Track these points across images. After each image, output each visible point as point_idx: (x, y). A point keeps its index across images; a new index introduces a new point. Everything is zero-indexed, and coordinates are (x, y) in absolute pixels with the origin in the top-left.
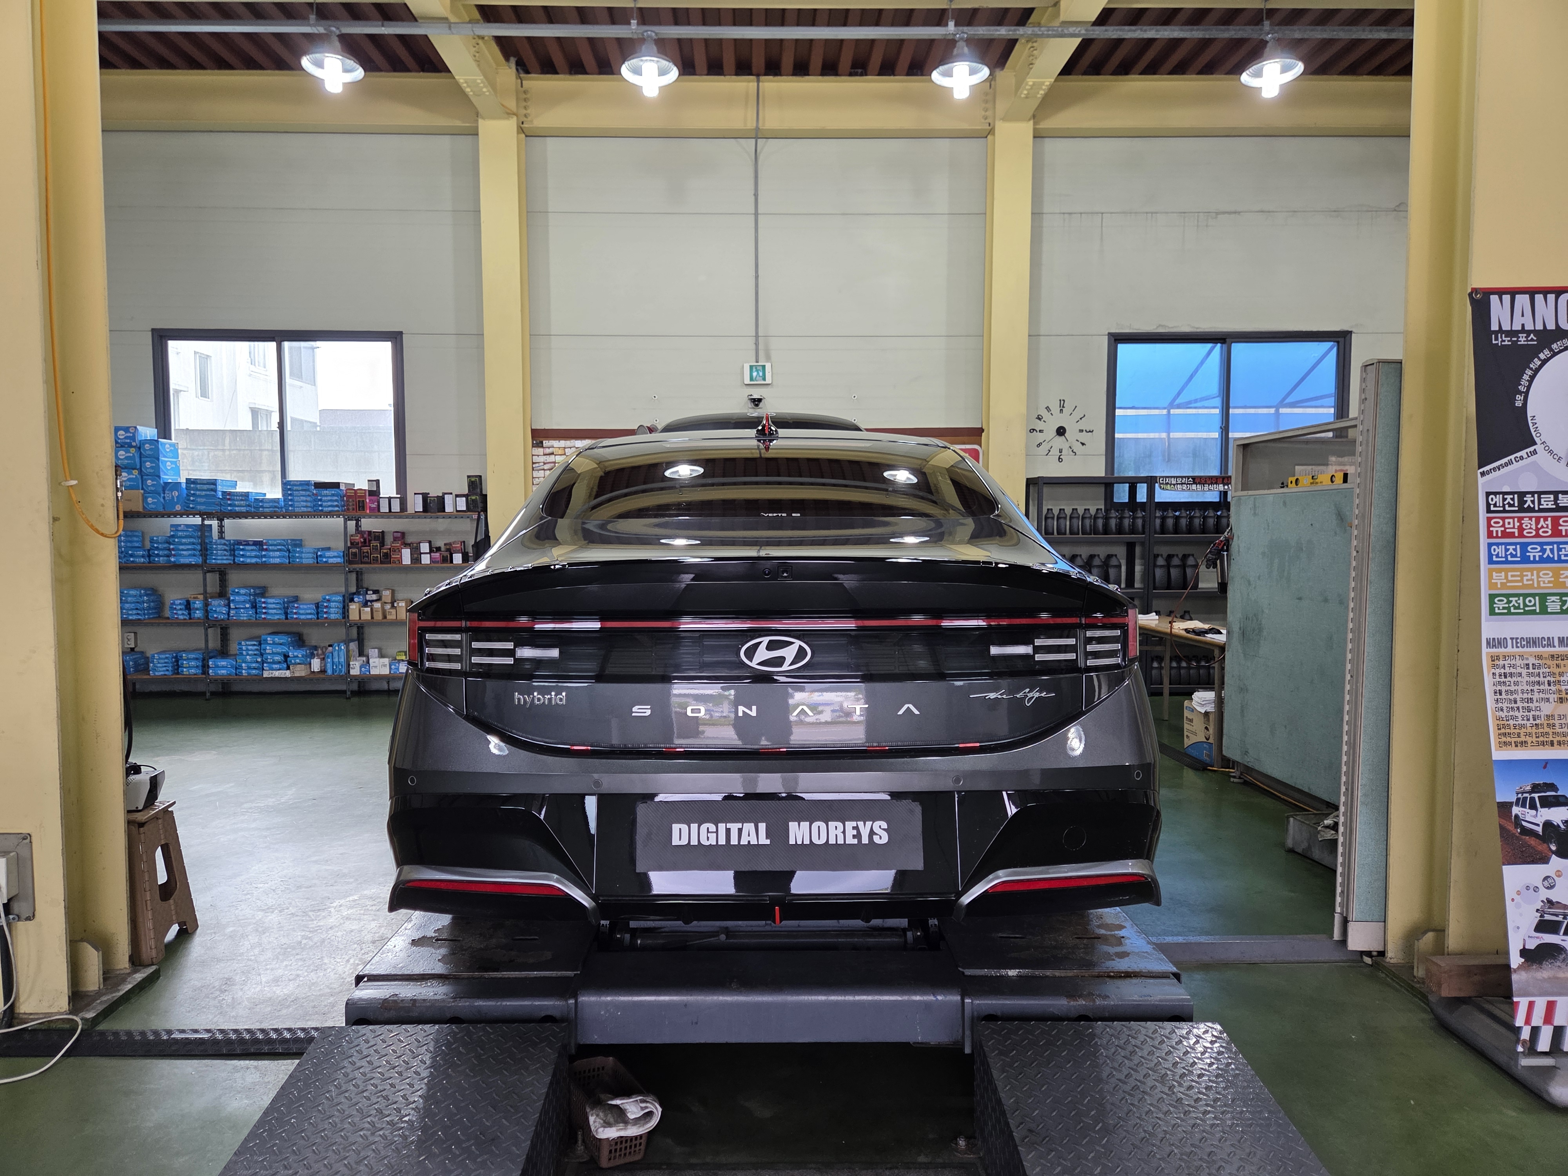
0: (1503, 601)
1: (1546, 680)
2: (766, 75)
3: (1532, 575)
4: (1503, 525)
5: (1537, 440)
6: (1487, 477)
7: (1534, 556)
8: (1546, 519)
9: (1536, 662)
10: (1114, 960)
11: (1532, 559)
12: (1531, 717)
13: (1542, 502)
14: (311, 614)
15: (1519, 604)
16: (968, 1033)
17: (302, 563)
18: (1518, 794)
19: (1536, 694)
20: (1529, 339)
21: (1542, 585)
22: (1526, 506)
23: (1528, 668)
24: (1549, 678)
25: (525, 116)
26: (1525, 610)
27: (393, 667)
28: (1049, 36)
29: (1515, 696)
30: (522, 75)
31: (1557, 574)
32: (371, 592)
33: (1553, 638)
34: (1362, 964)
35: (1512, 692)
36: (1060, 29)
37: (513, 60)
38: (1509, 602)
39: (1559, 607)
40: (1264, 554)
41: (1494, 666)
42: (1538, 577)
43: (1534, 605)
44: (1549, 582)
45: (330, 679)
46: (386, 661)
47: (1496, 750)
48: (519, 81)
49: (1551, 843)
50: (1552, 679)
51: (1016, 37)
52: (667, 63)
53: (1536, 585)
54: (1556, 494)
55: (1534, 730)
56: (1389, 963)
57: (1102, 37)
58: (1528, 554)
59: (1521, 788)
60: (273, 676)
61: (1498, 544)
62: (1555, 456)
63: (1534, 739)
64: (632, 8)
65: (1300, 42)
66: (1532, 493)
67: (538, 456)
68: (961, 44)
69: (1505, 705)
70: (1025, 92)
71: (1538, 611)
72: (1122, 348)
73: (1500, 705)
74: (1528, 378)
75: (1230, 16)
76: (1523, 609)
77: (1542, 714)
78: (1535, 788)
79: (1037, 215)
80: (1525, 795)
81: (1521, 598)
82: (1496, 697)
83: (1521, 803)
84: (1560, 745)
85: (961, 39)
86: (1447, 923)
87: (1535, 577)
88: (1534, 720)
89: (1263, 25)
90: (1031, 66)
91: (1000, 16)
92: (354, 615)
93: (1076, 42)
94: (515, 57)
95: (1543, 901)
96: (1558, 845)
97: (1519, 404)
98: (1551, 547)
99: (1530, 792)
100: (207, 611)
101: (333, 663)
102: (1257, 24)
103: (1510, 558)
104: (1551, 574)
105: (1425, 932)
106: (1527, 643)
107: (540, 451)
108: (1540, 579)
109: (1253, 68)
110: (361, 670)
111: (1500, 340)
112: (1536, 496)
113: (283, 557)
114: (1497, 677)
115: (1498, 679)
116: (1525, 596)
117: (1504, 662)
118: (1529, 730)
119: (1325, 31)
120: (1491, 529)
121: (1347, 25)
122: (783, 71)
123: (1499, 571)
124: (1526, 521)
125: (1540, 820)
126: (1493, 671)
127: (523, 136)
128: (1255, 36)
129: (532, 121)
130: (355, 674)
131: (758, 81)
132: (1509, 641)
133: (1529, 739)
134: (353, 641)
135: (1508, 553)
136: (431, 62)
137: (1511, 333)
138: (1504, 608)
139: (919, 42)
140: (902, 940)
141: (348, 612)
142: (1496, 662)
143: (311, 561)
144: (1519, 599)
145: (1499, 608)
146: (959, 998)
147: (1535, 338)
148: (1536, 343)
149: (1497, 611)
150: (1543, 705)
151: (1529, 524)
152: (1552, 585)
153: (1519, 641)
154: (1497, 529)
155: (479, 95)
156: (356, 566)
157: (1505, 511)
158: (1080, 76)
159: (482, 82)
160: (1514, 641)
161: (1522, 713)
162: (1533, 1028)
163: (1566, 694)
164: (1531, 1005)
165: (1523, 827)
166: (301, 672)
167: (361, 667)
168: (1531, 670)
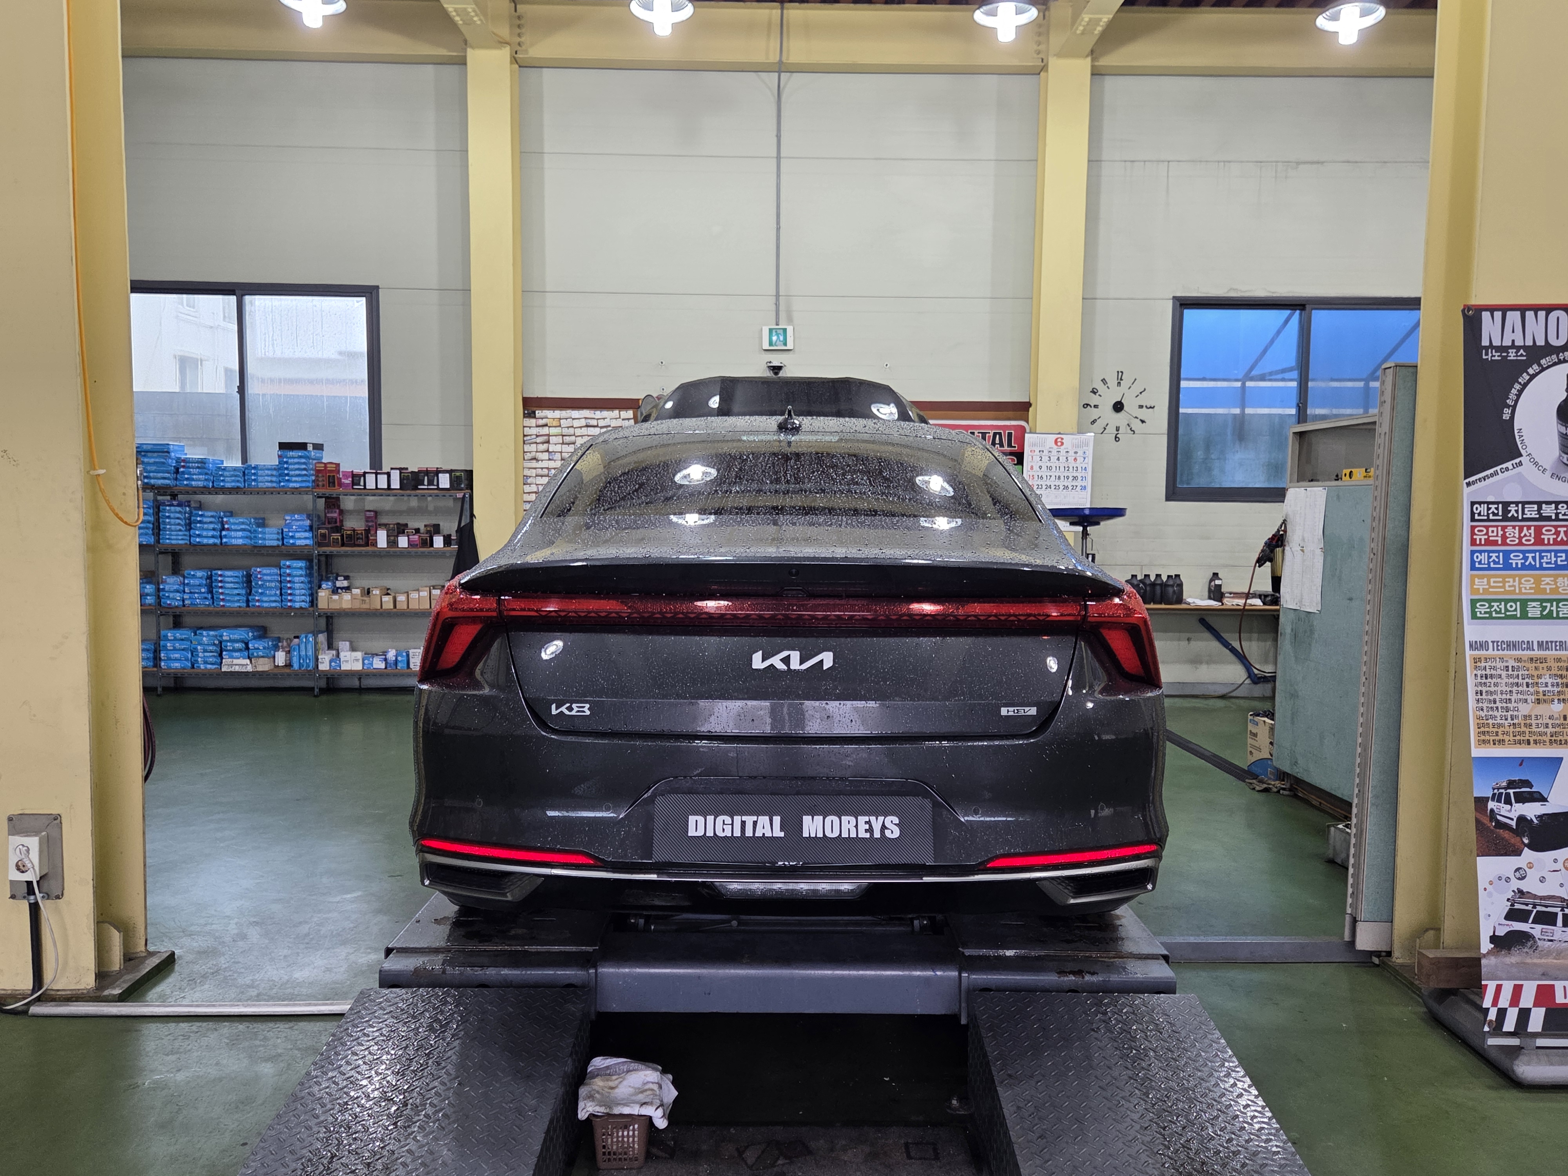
0: (1485, 605)
1: (1525, 681)
2: (790, 1)
3: (1514, 581)
4: (1487, 534)
5: (1523, 452)
6: (1472, 488)
7: (1517, 564)
8: (1529, 528)
9: (1516, 664)
11: (1514, 566)
12: (1509, 717)
13: (1526, 512)
14: (275, 601)
15: (1501, 609)
16: (963, 1005)
18: (1494, 789)
19: (1515, 694)
20: (1519, 354)
21: (1523, 591)
22: (1510, 515)
23: (1507, 670)
24: (1527, 680)
25: (519, 45)
26: (1506, 615)
27: (366, 662)
29: (1495, 696)
31: (1538, 581)
32: (342, 578)
33: (1532, 642)
34: (1369, 962)
35: (1491, 693)
38: (1491, 607)
39: (1539, 613)
41: (1476, 667)
42: (1520, 583)
43: (1516, 610)
44: (1531, 588)
45: (296, 674)
46: (359, 655)
48: (513, 5)
49: (1524, 837)
50: (1530, 681)
53: (1517, 591)
54: (1539, 504)
55: (1512, 729)
56: (1395, 962)
58: (1510, 561)
59: (1497, 784)
60: (233, 670)
61: (1480, 552)
62: (1540, 468)
63: (1512, 738)
66: (1517, 503)
67: (530, 427)
69: (1485, 705)
70: (1080, 28)
71: (1518, 616)
72: (1189, 315)
73: (1480, 705)
74: (1514, 392)
76: (1505, 613)
77: (1520, 714)
78: (1511, 784)
79: (1094, 162)
80: (1501, 791)
82: (1477, 697)
83: (1497, 798)
84: (1536, 744)
86: (1443, 922)
87: (1517, 584)
88: (1512, 719)
95: (1513, 891)
96: (1530, 839)
97: (1506, 417)
98: (1534, 555)
99: (1506, 788)
100: (159, 598)
101: (300, 655)
103: (1492, 565)
104: (1532, 581)
105: (1426, 931)
106: (1507, 646)
107: (532, 422)
108: (1521, 586)
109: (1328, 11)
110: (330, 665)
112: (1520, 505)
114: (1479, 678)
115: (1479, 680)
116: (1507, 601)
117: (1486, 664)
118: (1507, 729)
120: (1475, 537)
123: (1481, 577)
124: (1509, 530)
125: (1514, 815)
126: (1475, 672)
127: (517, 67)
129: (527, 51)
130: (324, 669)
131: (782, 9)
132: (1491, 645)
133: (1506, 738)
134: (322, 632)
135: (1491, 560)
138: (1485, 613)
140: (909, 929)
141: (317, 600)
144: (1501, 604)
145: (1481, 613)
146: (957, 973)
147: (1524, 354)
148: (1525, 358)
150: (1521, 706)
151: (1512, 533)
152: (1533, 591)
153: (1499, 644)
154: (1480, 537)
155: (468, 24)
156: (326, 548)
157: (1488, 520)
158: (1145, 8)
159: (474, 12)
160: (1495, 644)
161: (1500, 713)
162: (1499, 1009)
163: (1544, 695)
164: (1499, 988)
165: (1498, 821)
166: (264, 666)
167: (331, 662)
168: (1510, 672)
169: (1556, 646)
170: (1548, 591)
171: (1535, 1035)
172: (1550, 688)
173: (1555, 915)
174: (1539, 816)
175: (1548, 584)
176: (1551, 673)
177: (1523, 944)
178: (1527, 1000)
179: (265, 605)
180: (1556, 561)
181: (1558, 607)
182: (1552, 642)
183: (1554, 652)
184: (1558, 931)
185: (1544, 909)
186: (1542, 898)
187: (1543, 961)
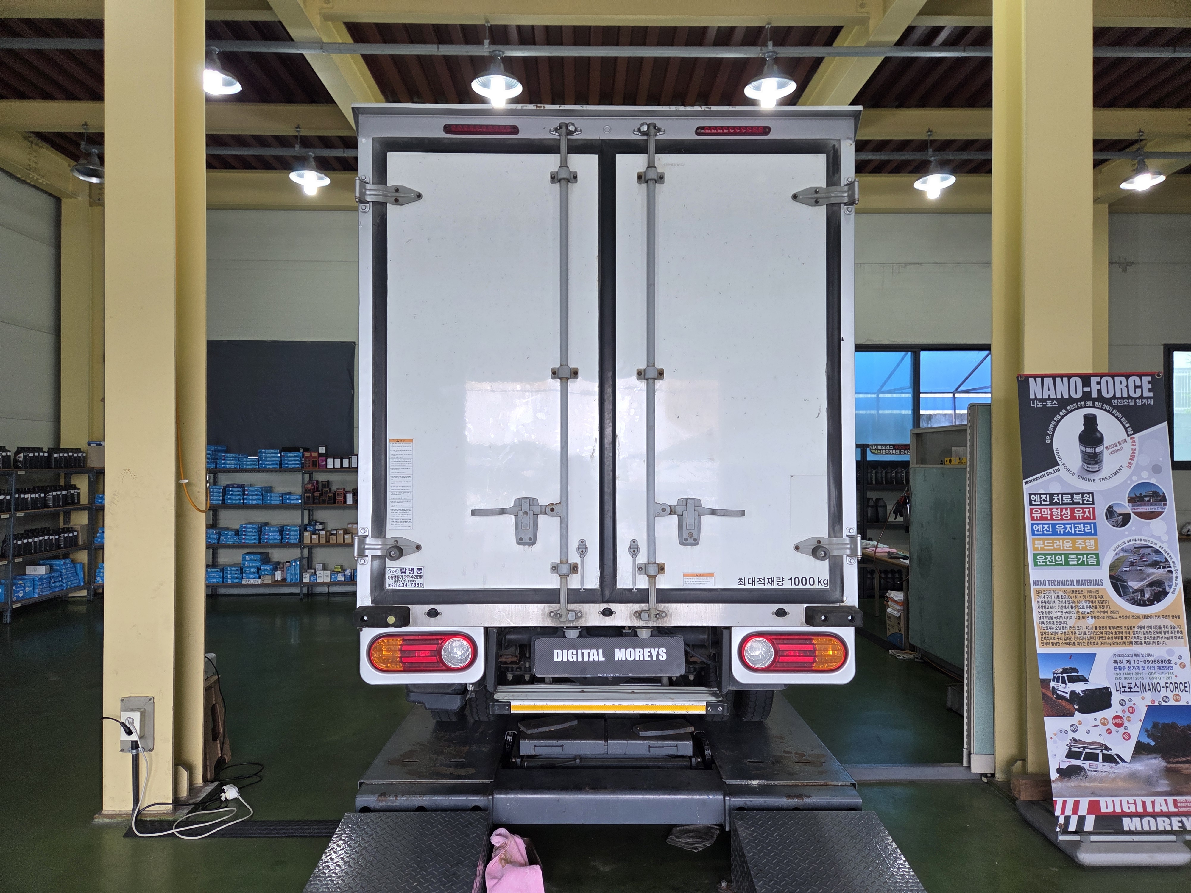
3: (1059, 542)
4: (1041, 513)
5: (1059, 462)
7: (1060, 531)
8: (1066, 509)
9: (1064, 594)
11: (1059, 533)
12: (1061, 628)
13: (1064, 499)
16: (727, 818)
17: (271, 504)
18: (1054, 674)
19: (1064, 613)
22: (1054, 501)
24: (1071, 604)
27: (333, 576)
29: (1051, 615)
31: (1074, 542)
32: (319, 524)
33: (1073, 580)
34: (980, 781)
35: (1049, 613)
38: (1046, 558)
39: (1076, 562)
40: (931, 507)
41: (1038, 597)
42: (1063, 543)
43: (1061, 560)
44: (1070, 547)
45: (288, 585)
46: (328, 572)
47: (1040, 647)
49: (1075, 704)
50: (1073, 605)
53: (1062, 549)
54: (1072, 494)
55: (1063, 636)
56: (997, 781)
58: (1056, 530)
59: (1057, 671)
60: (249, 583)
61: (1037, 524)
62: (1071, 472)
63: (1064, 641)
66: (1058, 494)
69: (1045, 621)
71: (1063, 564)
73: (1042, 620)
74: (1053, 426)
75: (904, 145)
76: (1055, 562)
77: (1068, 626)
78: (1065, 671)
80: (1058, 675)
81: (1053, 556)
82: (1040, 616)
83: (1056, 679)
84: (1079, 645)
86: (1027, 755)
87: (1061, 544)
88: (1063, 629)
89: (928, 151)
92: (307, 541)
95: (1070, 739)
96: (1079, 705)
97: (1048, 441)
98: (1070, 526)
99: (1062, 673)
101: (291, 573)
102: (923, 150)
103: (1045, 532)
104: (1071, 542)
105: (1016, 761)
106: (1058, 583)
108: (1064, 545)
109: (922, 178)
110: (310, 579)
111: (1036, 404)
112: (1060, 495)
113: (259, 500)
114: (1040, 603)
115: (1041, 604)
116: (1056, 555)
117: (1044, 594)
118: (1060, 636)
124: (1054, 510)
125: (1068, 690)
126: (1038, 599)
128: (922, 158)
132: (1047, 582)
133: (1060, 641)
137: (1042, 400)
140: (688, 764)
141: (303, 537)
142: (1040, 594)
143: (278, 502)
145: (1040, 562)
146: (722, 797)
147: (1056, 403)
148: (1057, 406)
149: (1039, 564)
150: (1068, 620)
151: (1056, 512)
154: (1037, 515)
156: (310, 505)
157: (1041, 504)
161: (1055, 625)
162: (1065, 816)
163: (1082, 614)
164: (1065, 802)
165: (1057, 695)
166: (268, 580)
167: (310, 577)
168: (1060, 599)
169: (1088, 583)
170: (1081, 548)
171: (1090, 833)
172: (1086, 609)
173: (1098, 754)
174: (1084, 691)
175: (1080, 544)
176: (1086, 599)
177: (1078, 774)
178: (1083, 810)
179: (271, 541)
180: (1084, 530)
181: (1087, 558)
182: (1085, 580)
183: (1087, 587)
184: (1100, 765)
185: (1090, 751)
186: (1088, 744)
187: (1092, 784)
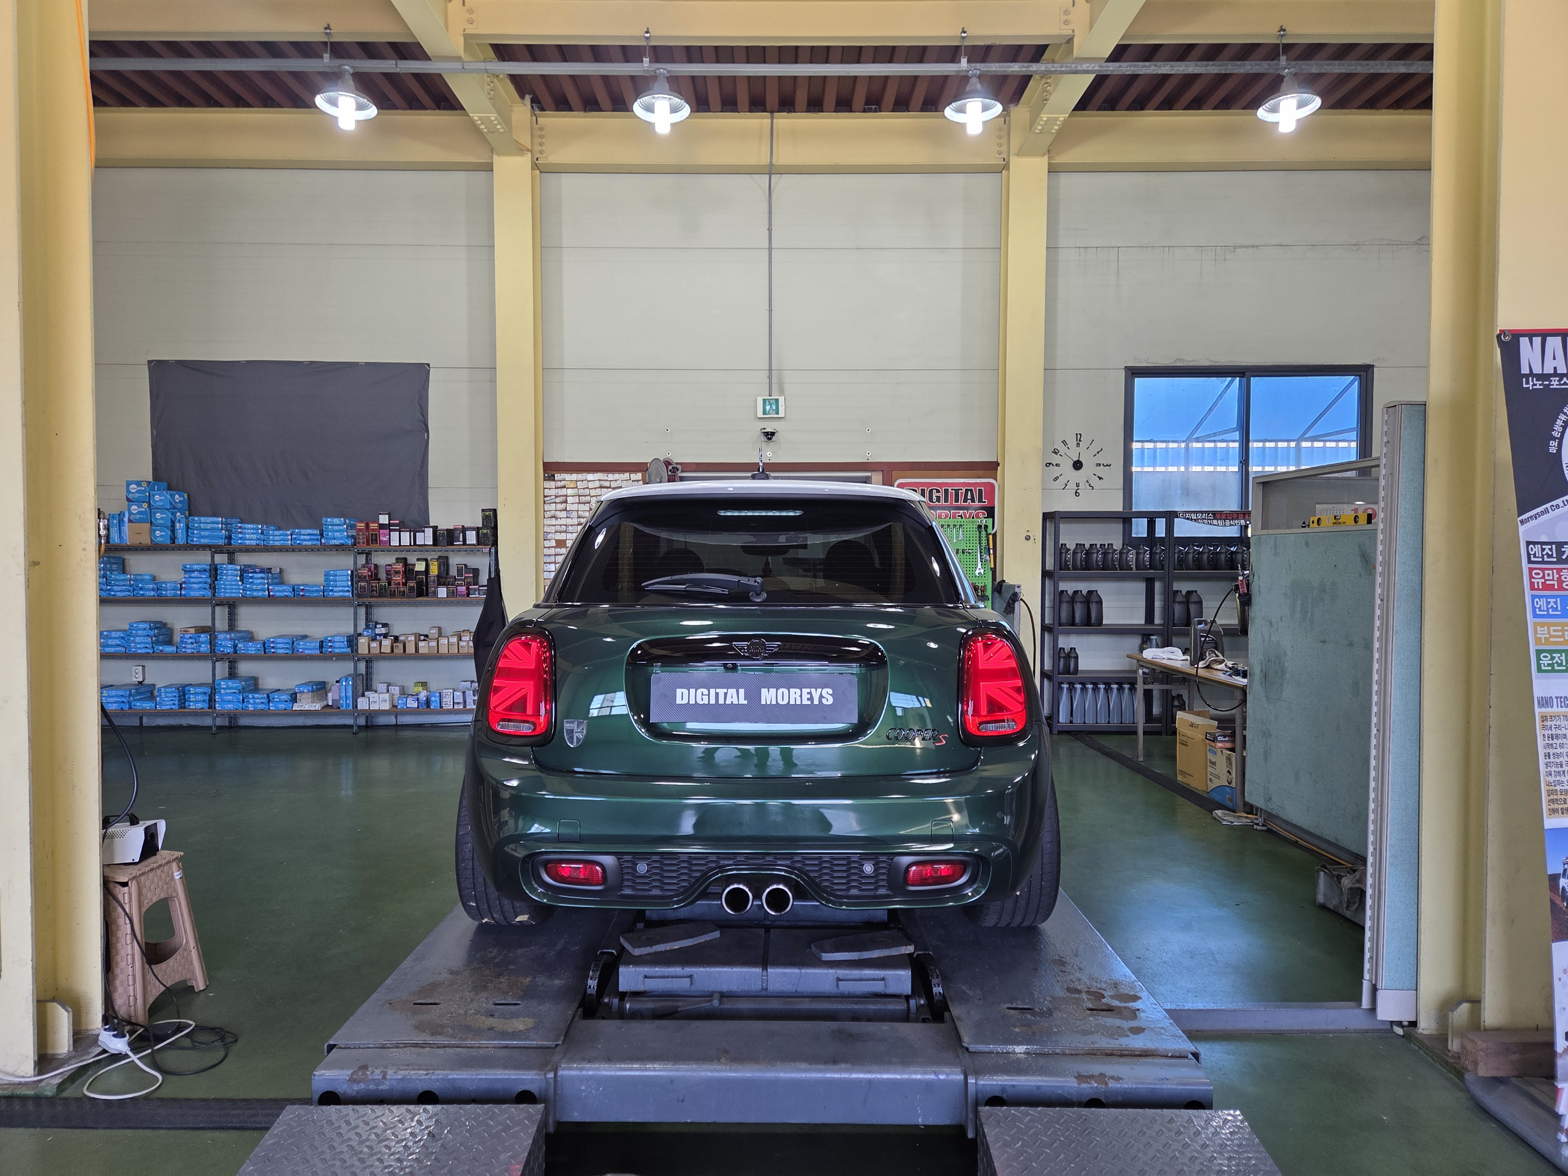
0: (1547, 657)
2: (778, 112)
4: (1544, 577)
6: (1526, 526)
10: (1128, 1036)
15: (1561, 661)
16: (971, 1116)
20: (1562, 382)
25: (541, 152)
28: (1062, 72)
30: (537, 112)
34: (1393, 1035)
36: (1073, 66)
37: (528, 98)
38: (1553, 658)
40: (1285, 594)
41: (1544, 727)
45: (337, 714)
47: (1548, 818)
48: (534, 118)
51: (1030, 74)
52: (679, 100)
56: (1421, 1034)
57: (1116, 73)
61: (1540, 597)
64: (645, 46)
65: (1317, 77)
67: (550, 489)
68: (974, 80)
70: (1040, 127)
72: (1139, 382)
74: (1561, 423)
75: (1247, 51)
76: (1566, 666)
79: (1052, 249)
81: (1563, 654)
85: (975, 76)
86: (1482, 995)
89: (1279, 60)
90: (1045, 102)
91: (1014, 52)
92: (363, 651)
93: (1089, 79)
94: (529, 94)
97: (1553, 450)
102: (1273, 59)
105: (1459, 1004)
107: (552, 484)
109: (1269, 103)
110: (368, 705)
111: (1531, 383)
119: (1343, 65)
120: (1533, 581)
121: (1366, 59)
122: (797, 108)
123: (1543, 625)
127: (538, 172)
128: (1271, 71)
129: (547, 157)
130: (363, 709)
131: (772, 118)
134: (361, 675)
135: (1549, 607)
136: (446, 100)
137: (1543, 377)
138: (1549, 665)
139: (933, 79)
140: (905, 1009)
143: (319, 595)
144: (1561, 656)
145: (1546, 665)
146: (961, 1077)
149: (1543, 668)
153: (1562, 700)
154: (1538, 581)
155: (493, 132)
156: (365, 600)
157: (1544, 562)
158: (1095, 112)
159: (496, 119)
160: (1558, 700)
